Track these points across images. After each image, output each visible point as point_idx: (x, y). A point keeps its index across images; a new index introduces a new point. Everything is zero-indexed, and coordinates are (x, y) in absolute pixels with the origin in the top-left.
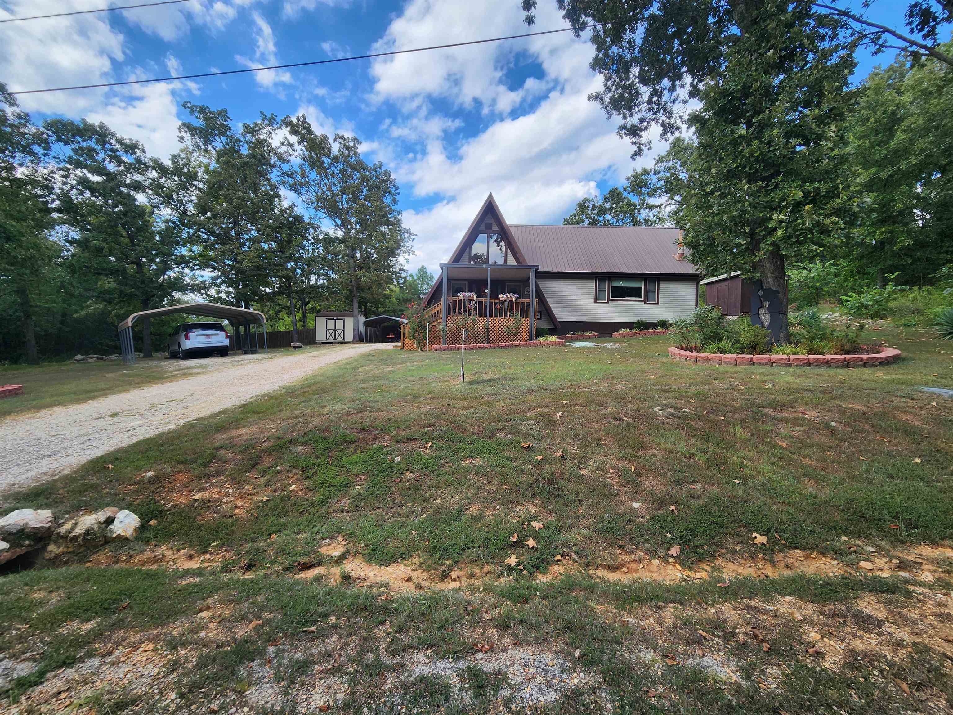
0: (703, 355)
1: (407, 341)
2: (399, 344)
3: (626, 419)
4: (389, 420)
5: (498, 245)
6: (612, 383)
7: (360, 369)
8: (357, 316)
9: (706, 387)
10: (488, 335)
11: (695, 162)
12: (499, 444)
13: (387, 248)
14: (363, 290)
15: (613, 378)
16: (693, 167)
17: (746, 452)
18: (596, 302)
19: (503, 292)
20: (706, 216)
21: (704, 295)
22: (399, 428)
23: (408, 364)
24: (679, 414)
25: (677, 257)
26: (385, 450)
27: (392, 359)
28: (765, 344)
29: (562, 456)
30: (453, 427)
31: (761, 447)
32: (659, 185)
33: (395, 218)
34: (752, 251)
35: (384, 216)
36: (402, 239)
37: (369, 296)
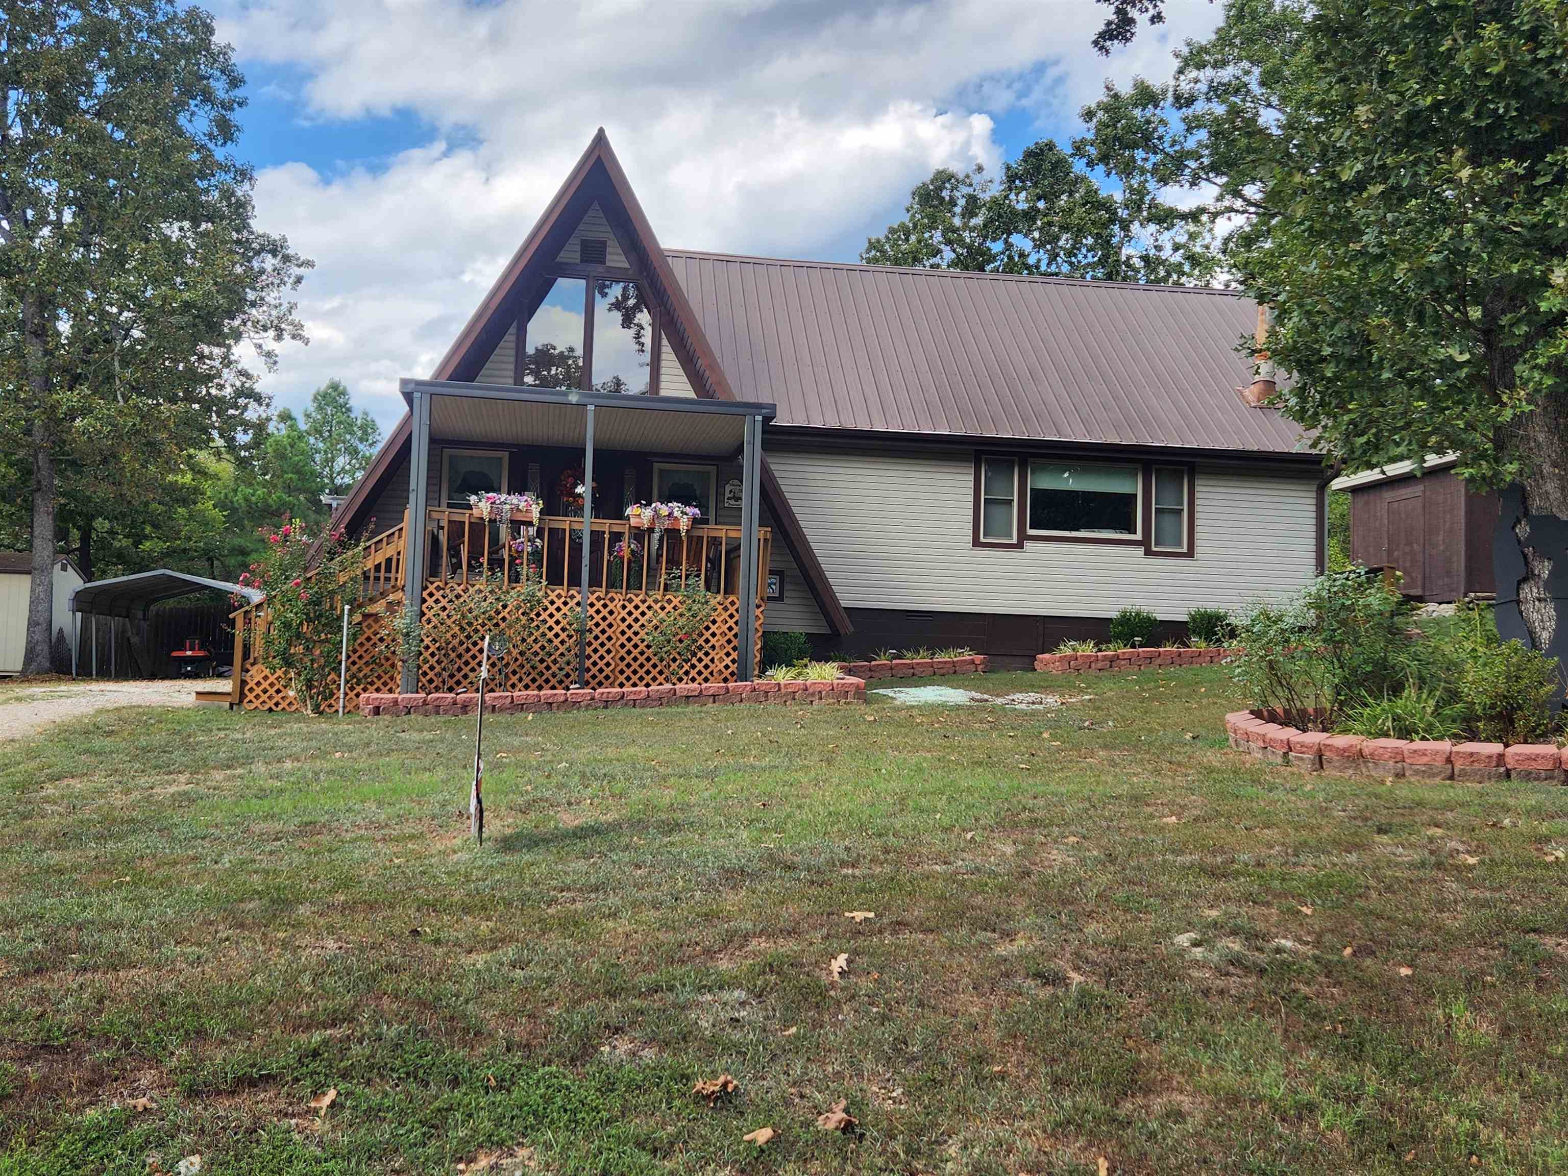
0: (1341, 741)
1: (256, 673)
2: (225, 686)
3: (1076, 978)
4: (162, 1001)
5: (627, 322)
6: (1029, 844)
7: (50, 790)
8: (46, 570)
9: (1352, 858)
10: (582, 656)
11: (1305, 75)
12: (608, 1087)
13: (187, 306)
14: (76, 466)
15: (1034, 823)
16: (1302, 91)
17: (1487, 1094)
18: (976, 543)
19: (644, 497)
20: (1341, 264)
21: (1344, 528)
22: (201, 1034)
23: (260, 767)
24: (1262, 959)
25: (1251, 393)
26: (138, 1129)
27: (189, 748)
28: (1541, 706)
29: (847, 1128)
30: (430, 1022)
31: (1535, 1076)
32: (1191, 144)
33: (227, 194)
34: (1492, 387)
35: (179, 184)
36: (253, 278)
37: (103, 492)
